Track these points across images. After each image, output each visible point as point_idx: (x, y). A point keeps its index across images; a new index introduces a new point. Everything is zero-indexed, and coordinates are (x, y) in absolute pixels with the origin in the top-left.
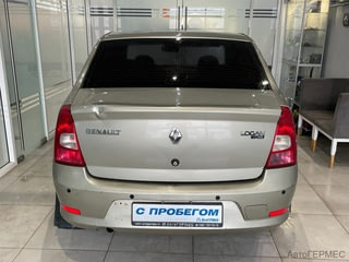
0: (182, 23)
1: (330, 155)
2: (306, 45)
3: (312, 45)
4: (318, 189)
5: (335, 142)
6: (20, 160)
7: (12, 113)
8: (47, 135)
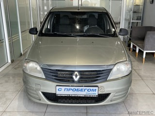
0: (80, 3)
1: (143, 58)
2: (134, 12)
3: (137, 12)
4: (137, 71)
5: (145, 52)
6: (12, 61)
7: (9, 42)
8: (22, 52)
